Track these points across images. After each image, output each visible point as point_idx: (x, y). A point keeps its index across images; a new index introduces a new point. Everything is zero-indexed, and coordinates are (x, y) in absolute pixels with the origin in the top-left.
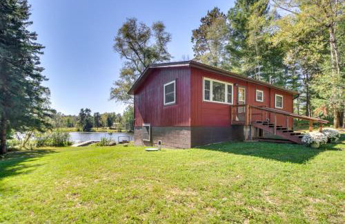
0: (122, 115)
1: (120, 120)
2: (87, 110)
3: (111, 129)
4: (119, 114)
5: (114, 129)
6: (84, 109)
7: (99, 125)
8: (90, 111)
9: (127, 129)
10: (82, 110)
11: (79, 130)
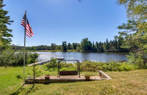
0: (80, 44)
1: (79, 46)
2: (65, 42)
3: (75, 50)
4: (79, 44)
5: (77, 50)
6: (64, 42)
7: (70, 49)
8: (66, 42)
9: (82, 50)
10: (63, 42)
11: (61, 51)
